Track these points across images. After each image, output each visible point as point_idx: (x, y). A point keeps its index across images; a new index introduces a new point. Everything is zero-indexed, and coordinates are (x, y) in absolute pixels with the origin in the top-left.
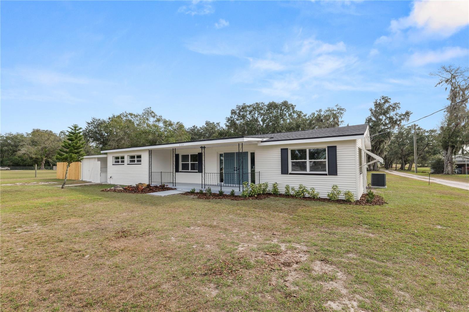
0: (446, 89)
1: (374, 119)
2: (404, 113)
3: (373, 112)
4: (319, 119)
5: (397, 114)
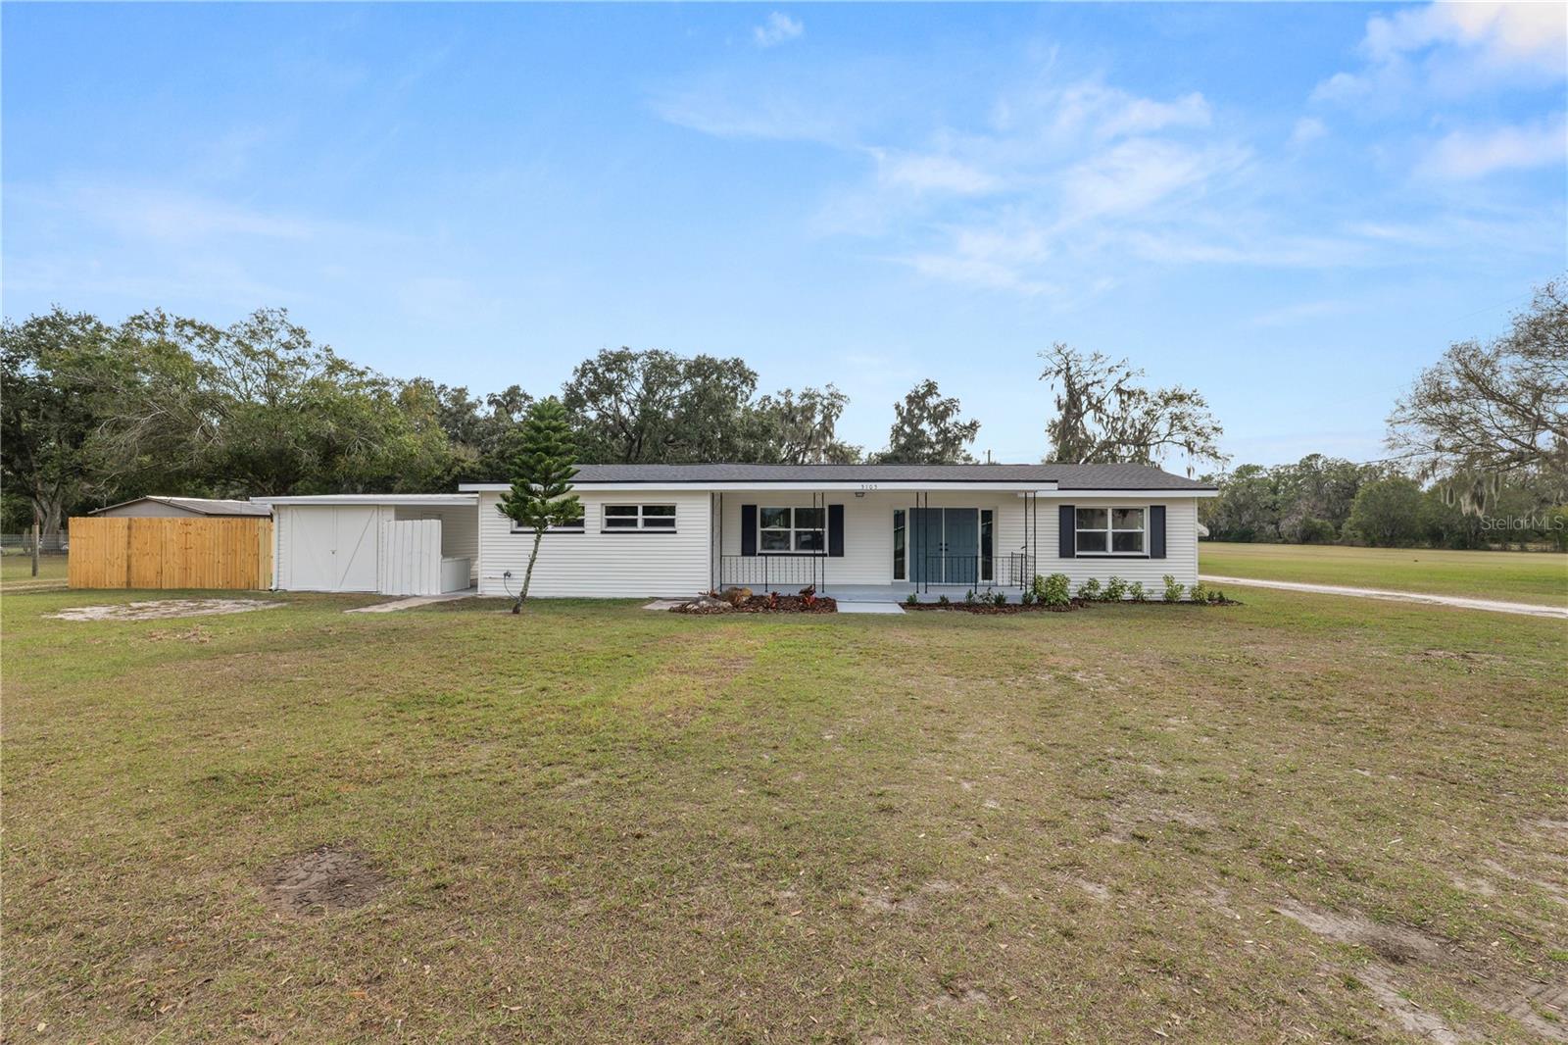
0: (1052, 386)
1: (907, 429)
2: (967, 424)
3: (905, 414)
4: (788, 414)
5: (956, 424)
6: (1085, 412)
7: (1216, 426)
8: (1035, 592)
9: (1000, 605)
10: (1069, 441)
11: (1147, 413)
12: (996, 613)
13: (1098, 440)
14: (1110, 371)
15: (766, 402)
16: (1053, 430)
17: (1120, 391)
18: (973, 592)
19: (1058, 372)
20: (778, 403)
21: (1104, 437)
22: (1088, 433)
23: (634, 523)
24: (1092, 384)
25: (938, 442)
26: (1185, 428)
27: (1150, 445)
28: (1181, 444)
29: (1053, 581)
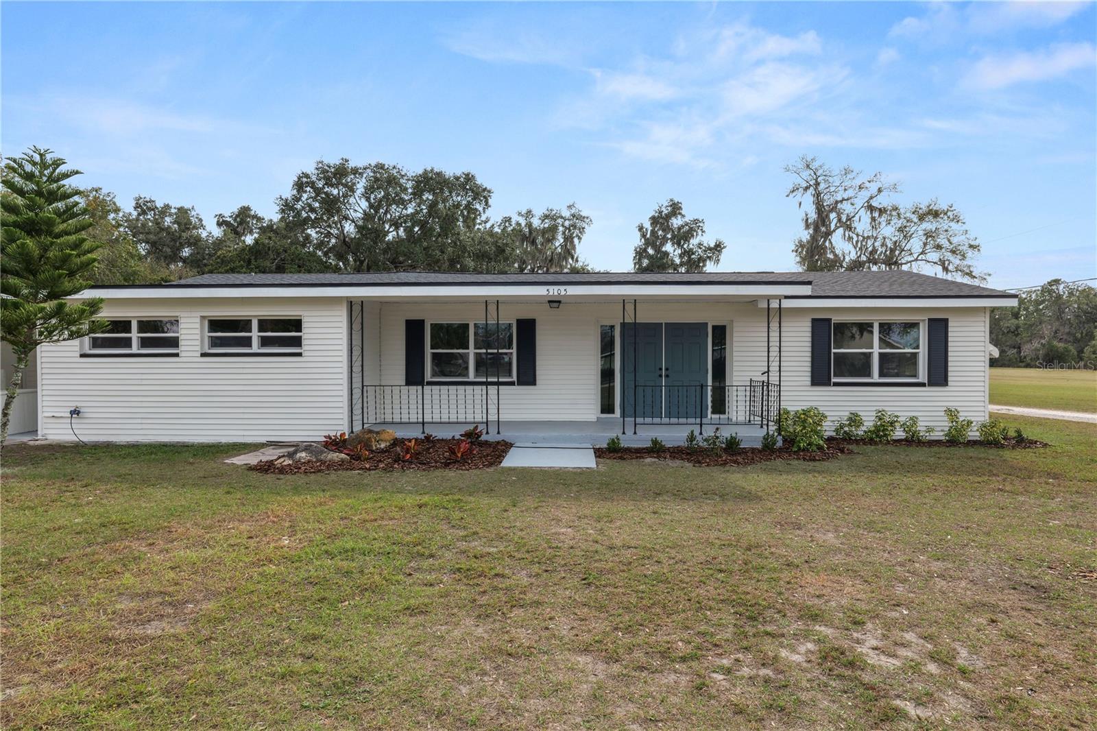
0: (800, 204)
1: (651, 251)
2: (712, 245)
3: (648, 236)
4: (528, 236)
5: (700, 245)
6: (834, 231)
7: (972, 243)
8: (779, 430)
9: (732, 452)
10: (817, 261)
11: (901, 230)
12: (725, 464)
13: (847, 259)
14: (860, 188)
15: (507, 224)
16: (800, 250)
17: (871, 208)
18: (696, 433)
19: (806, 189)
20: (518, 224)
21: (853, 256)
22: (837, 252)
23: (247, 342)
24: (841, 201)
25: (682, 264)
26: (939, 247)
27: (902, 264)
28: (935, 263)
29: (803, 417)
